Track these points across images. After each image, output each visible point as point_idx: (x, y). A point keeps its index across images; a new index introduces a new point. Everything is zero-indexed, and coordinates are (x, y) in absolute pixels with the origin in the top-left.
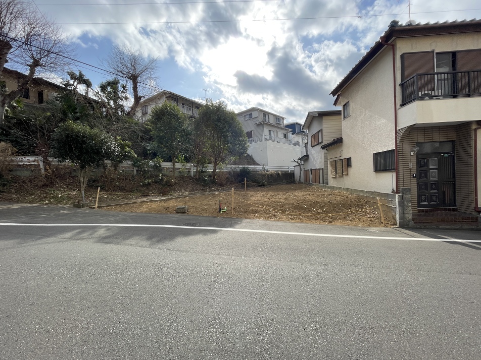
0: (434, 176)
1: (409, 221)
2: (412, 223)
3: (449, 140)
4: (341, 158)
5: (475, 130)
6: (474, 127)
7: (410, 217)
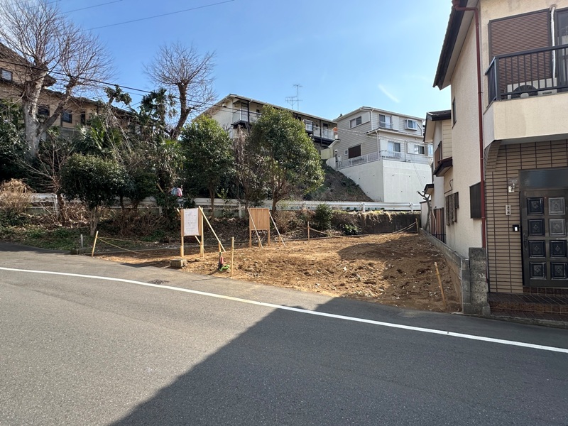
0: (557, 228)
1: (481, 305)
4: (452, 192)
7: (483, 299)
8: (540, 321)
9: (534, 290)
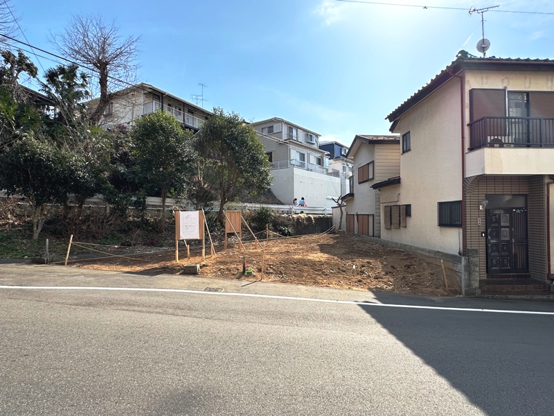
0: (505, 234)
1: (475, 289)
2: (478, 292)
3: (521, 193)
4: (398, 204)
5: (548, 184)
6: (547, 180)
7: (476, 284)
8: (510, 296)
9: (493, 277)
